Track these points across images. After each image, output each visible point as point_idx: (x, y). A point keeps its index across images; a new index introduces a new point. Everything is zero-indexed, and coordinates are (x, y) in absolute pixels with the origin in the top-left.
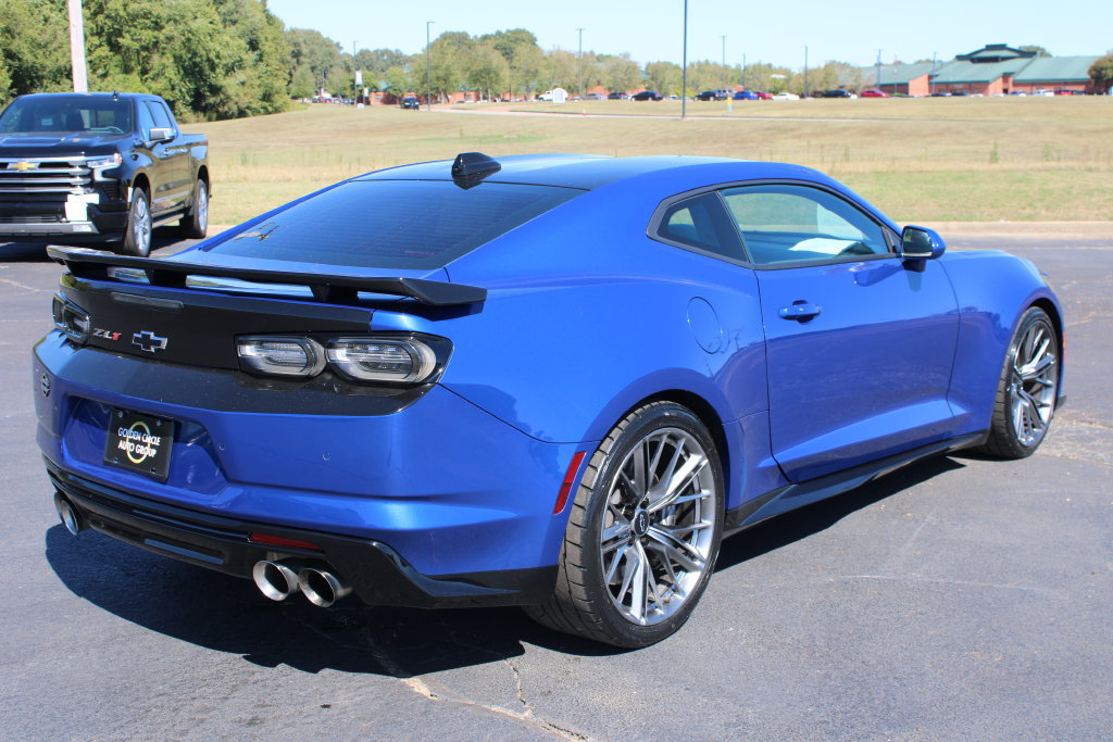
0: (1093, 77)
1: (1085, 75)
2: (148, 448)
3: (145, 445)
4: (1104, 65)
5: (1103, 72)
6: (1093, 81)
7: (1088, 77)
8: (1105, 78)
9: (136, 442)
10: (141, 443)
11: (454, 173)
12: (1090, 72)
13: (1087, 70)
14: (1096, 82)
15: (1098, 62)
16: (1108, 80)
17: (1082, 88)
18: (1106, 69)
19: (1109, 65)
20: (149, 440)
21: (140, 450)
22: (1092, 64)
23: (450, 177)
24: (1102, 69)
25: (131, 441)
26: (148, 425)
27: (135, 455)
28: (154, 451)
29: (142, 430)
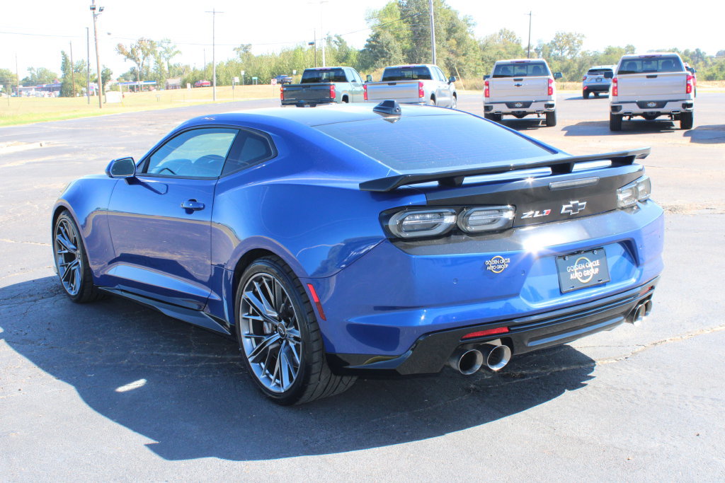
2: (592, 270)
3: (589, 269)
9: (582, 271)
10: (586, 269)
20: (591, 264)
21: (586, 273)
25: (578, 271)
26: (587, 257)
27: (584, 278)
28: (597, 270)
29: (584, 262)
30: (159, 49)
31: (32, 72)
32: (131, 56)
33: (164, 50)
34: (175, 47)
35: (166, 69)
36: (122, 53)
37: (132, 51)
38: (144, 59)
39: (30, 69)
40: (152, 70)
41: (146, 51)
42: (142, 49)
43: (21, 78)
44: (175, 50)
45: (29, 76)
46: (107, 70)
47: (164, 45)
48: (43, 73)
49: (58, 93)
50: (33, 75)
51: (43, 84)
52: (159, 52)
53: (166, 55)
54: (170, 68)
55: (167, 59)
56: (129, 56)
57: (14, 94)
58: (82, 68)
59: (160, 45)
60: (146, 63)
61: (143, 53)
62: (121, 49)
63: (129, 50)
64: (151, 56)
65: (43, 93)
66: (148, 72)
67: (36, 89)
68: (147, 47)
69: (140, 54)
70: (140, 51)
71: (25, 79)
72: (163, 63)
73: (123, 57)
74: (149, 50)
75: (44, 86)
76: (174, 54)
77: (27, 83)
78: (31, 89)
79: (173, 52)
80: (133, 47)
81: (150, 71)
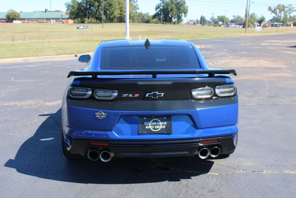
0: (7, 18)
1: (5, 17)
2: (161, 126)
4: (10, 15)
5: (10, 17)
6: (7, 19)
7: (6, 18)
8: (10, 19)
10: (157, 125)
11: (145, 45)
12: (6, 17)
13: (5, 16)
14: (8, 19)
15: (8, 14)
16: (11, 19)
17: (4, 21)
18: (10, 16)
19: (11, 15)
20: (161, 123)
21: (157, 127)
22: (7, 14)
23: (144, 45)
24: (9, 16)
25: (151, 125)
27: (154, 129)
28: (165, 126)
29: (157, 121)
30: (286, 9)
31: (235, 17)
32: (274, 12)
33: (288, 9)
34: (294, 8)
35: (288, 17)
36: (270, 10)
37: (275, 10)
38: (279, 13)
39: (234, 16)
40: (282, 18)
41: (280, 10)
42: (279, 9)
43: (230, 20)
44: (294, 9)
45: (233, 19)
46: (263, 17)
47: (289, 7)
48: (239, 17)
49: (242, 26)
50: (234, 18)
51: (237, 22)
52: (286, 10)
53: (289, 12)
54: (290, 17)
55: (289, 13)
56: (273, 12)
57: (226, 26)
58: (253, 16)
59: (287, 7)
60: (280, 15)
61: (279, 10)
62: (270, 9)
63: (273, 9)
64: (283, 12)
65: (237, 26)
66: (280, 19)
67: (235, 24)
68: (281, 8)
69: (278, 11)
70: (278, 10)
71: (231, 20)
72: (287, 15)
73: (270, 12)
74: (282, 9)
75: (238, 23)
76: (293, 11)
77: (232, 21)
78: (233, 24)
79: (292, 10)
80: (275, 8)
81: (281, 18)
